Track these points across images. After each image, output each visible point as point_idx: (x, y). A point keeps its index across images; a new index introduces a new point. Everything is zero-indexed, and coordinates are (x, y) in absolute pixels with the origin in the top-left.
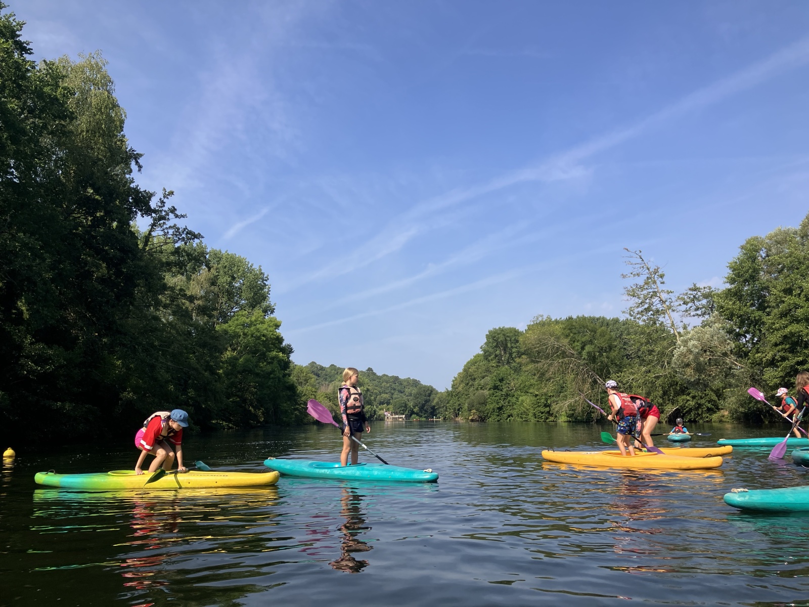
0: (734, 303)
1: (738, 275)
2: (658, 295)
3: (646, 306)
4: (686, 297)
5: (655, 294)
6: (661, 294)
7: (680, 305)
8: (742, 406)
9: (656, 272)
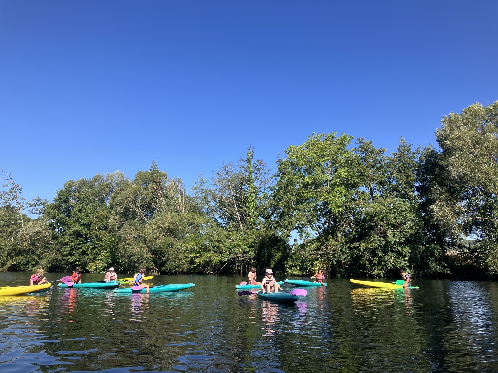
0: (55, 212)
1: (60, 198)
3: (8, 204)
4: (32, 203)
5: (14, 198)
6: (18, 199)
7: (28, 207)
8: (49, 263)
9: (17, 186)
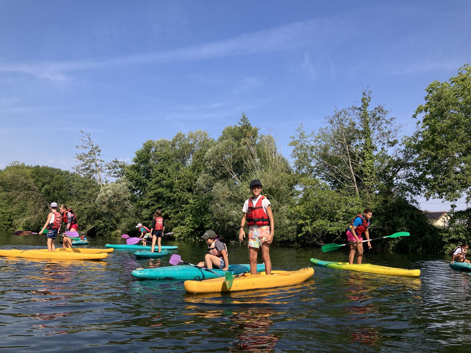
0: (135, 173)
1: (140, 159)
2: (95, 161)
3: (87, 167)
4: (110, 165)
6: (97, 161)
7: (106, 169)
8: (128, 228)
9: (96, 148)
